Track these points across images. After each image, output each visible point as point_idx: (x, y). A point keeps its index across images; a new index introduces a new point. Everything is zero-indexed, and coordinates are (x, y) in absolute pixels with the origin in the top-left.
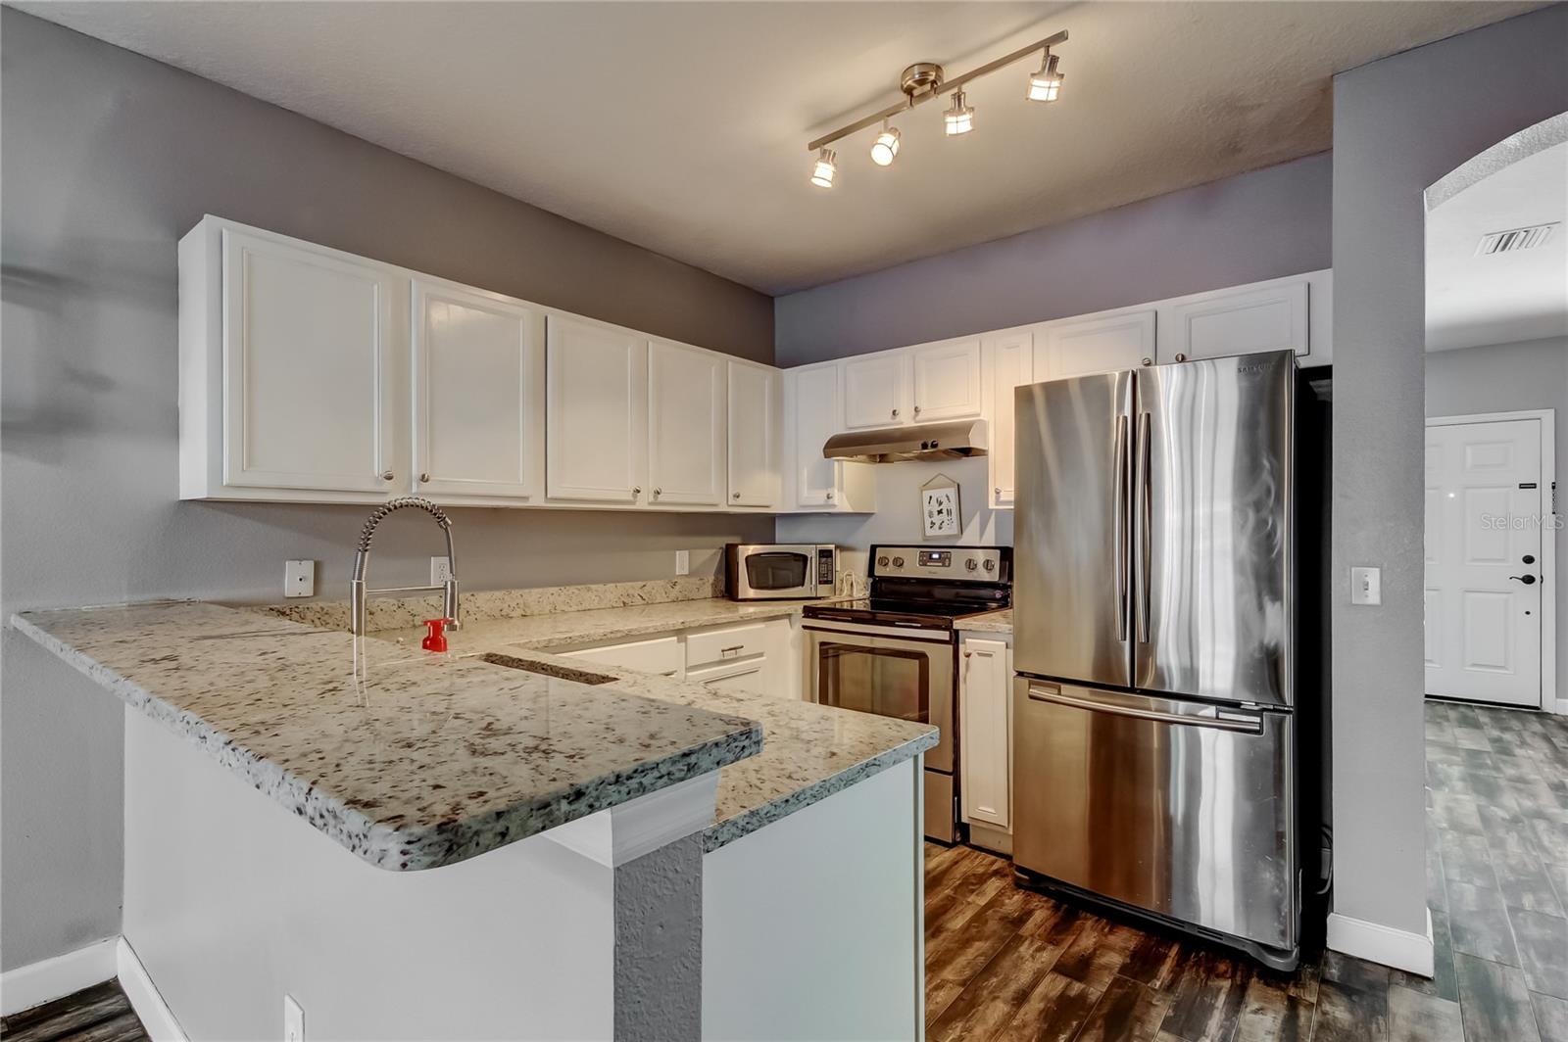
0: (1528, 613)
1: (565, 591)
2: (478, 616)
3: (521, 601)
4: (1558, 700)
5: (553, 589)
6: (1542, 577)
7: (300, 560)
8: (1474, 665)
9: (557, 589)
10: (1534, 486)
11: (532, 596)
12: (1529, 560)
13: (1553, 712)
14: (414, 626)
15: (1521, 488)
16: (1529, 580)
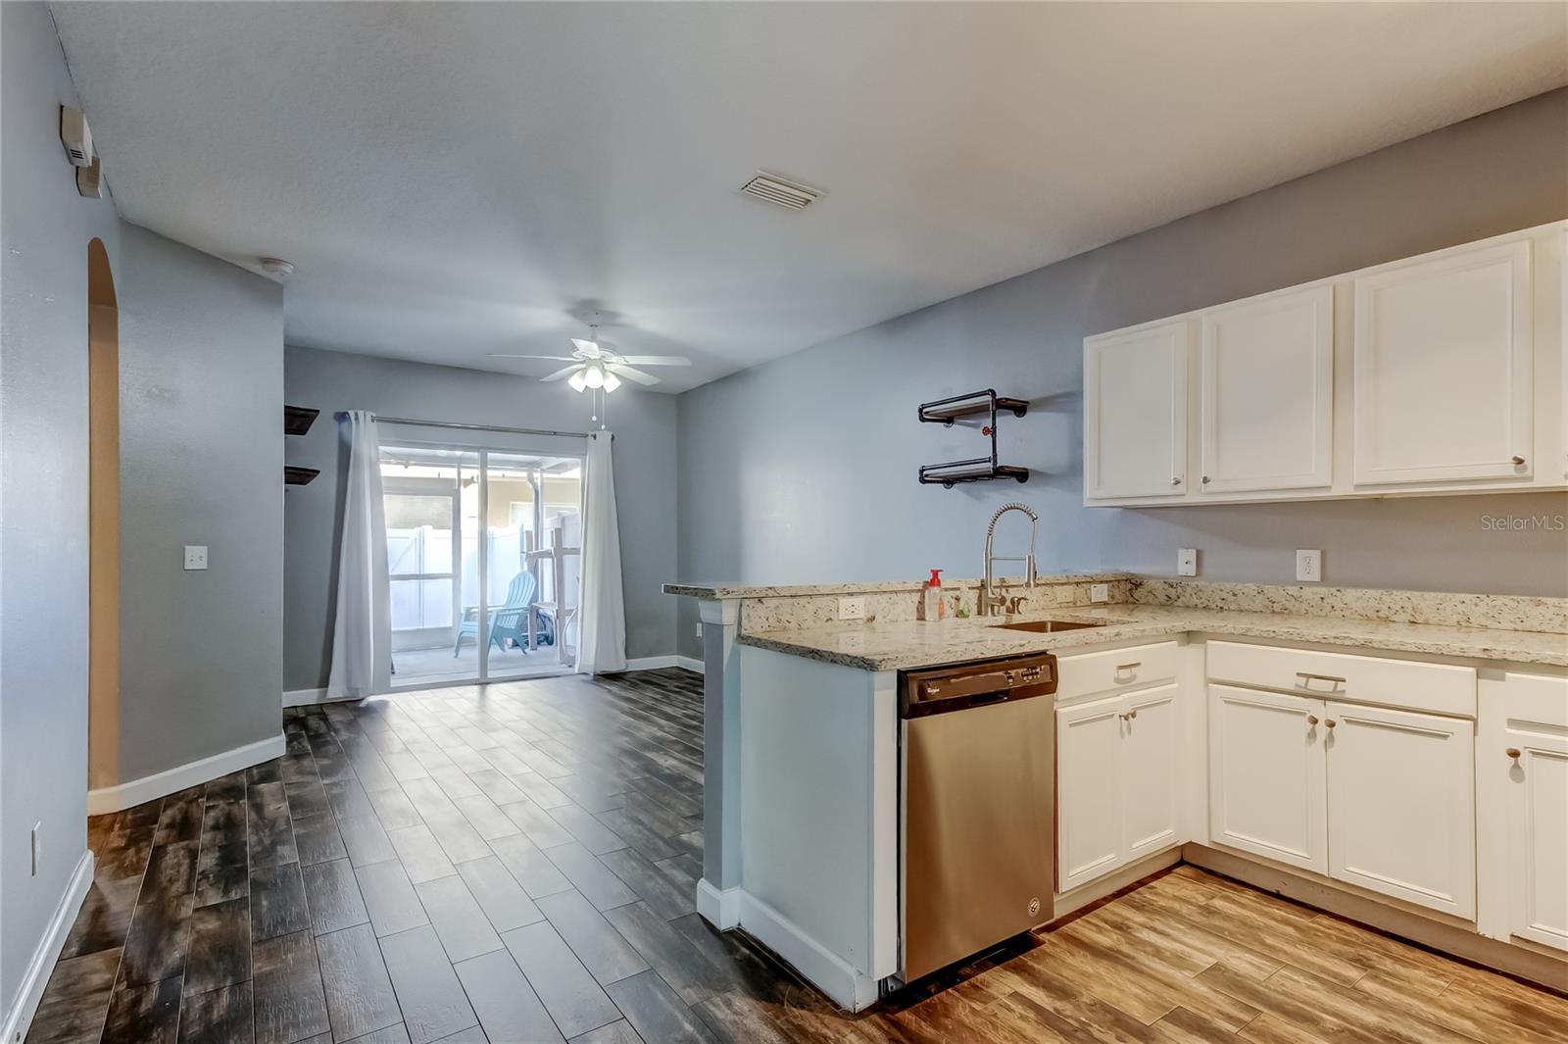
1: (1487, 600)
2: (1347, 613)
3: (1408, 605)
5: (1463, 595)
7: (1187, 548)
9: (1470, 596)
11: (1427, 601)
14: (1273, 612)
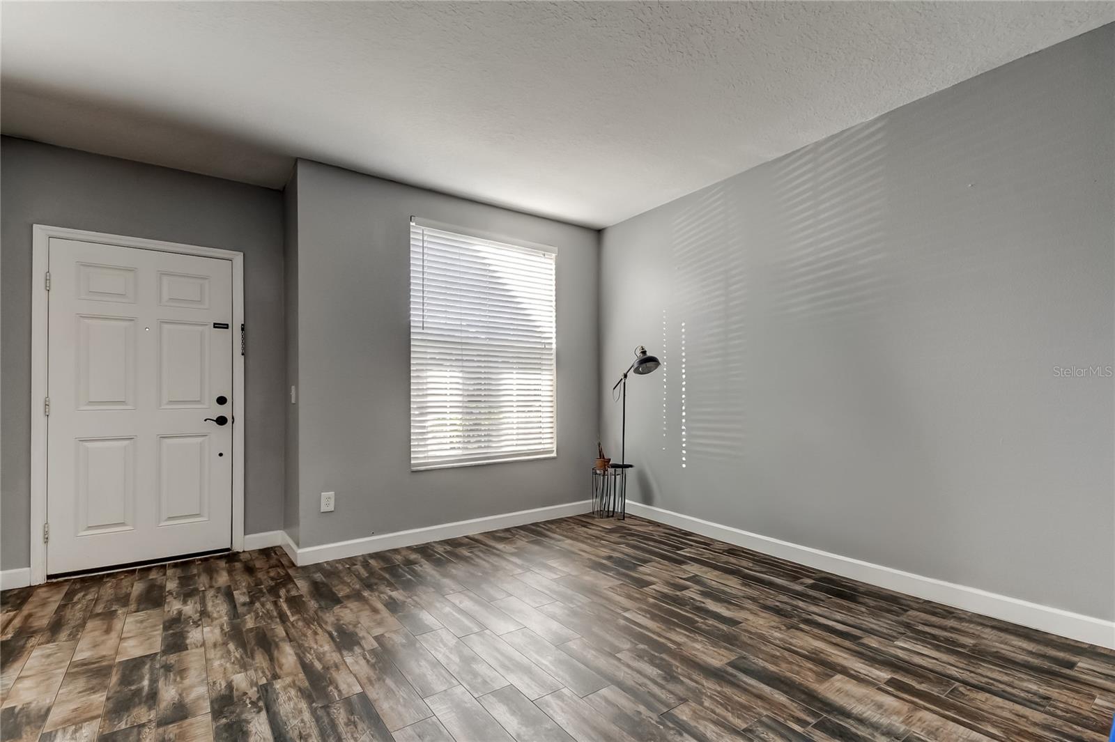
0: (221, 455)
4: (247, 536)
6: (233, 418)
8: (170, 518)
10: (226, 326)
12: (221, 401)
13: (241, 551)
15: (215, 327)
16: (221, 421)
